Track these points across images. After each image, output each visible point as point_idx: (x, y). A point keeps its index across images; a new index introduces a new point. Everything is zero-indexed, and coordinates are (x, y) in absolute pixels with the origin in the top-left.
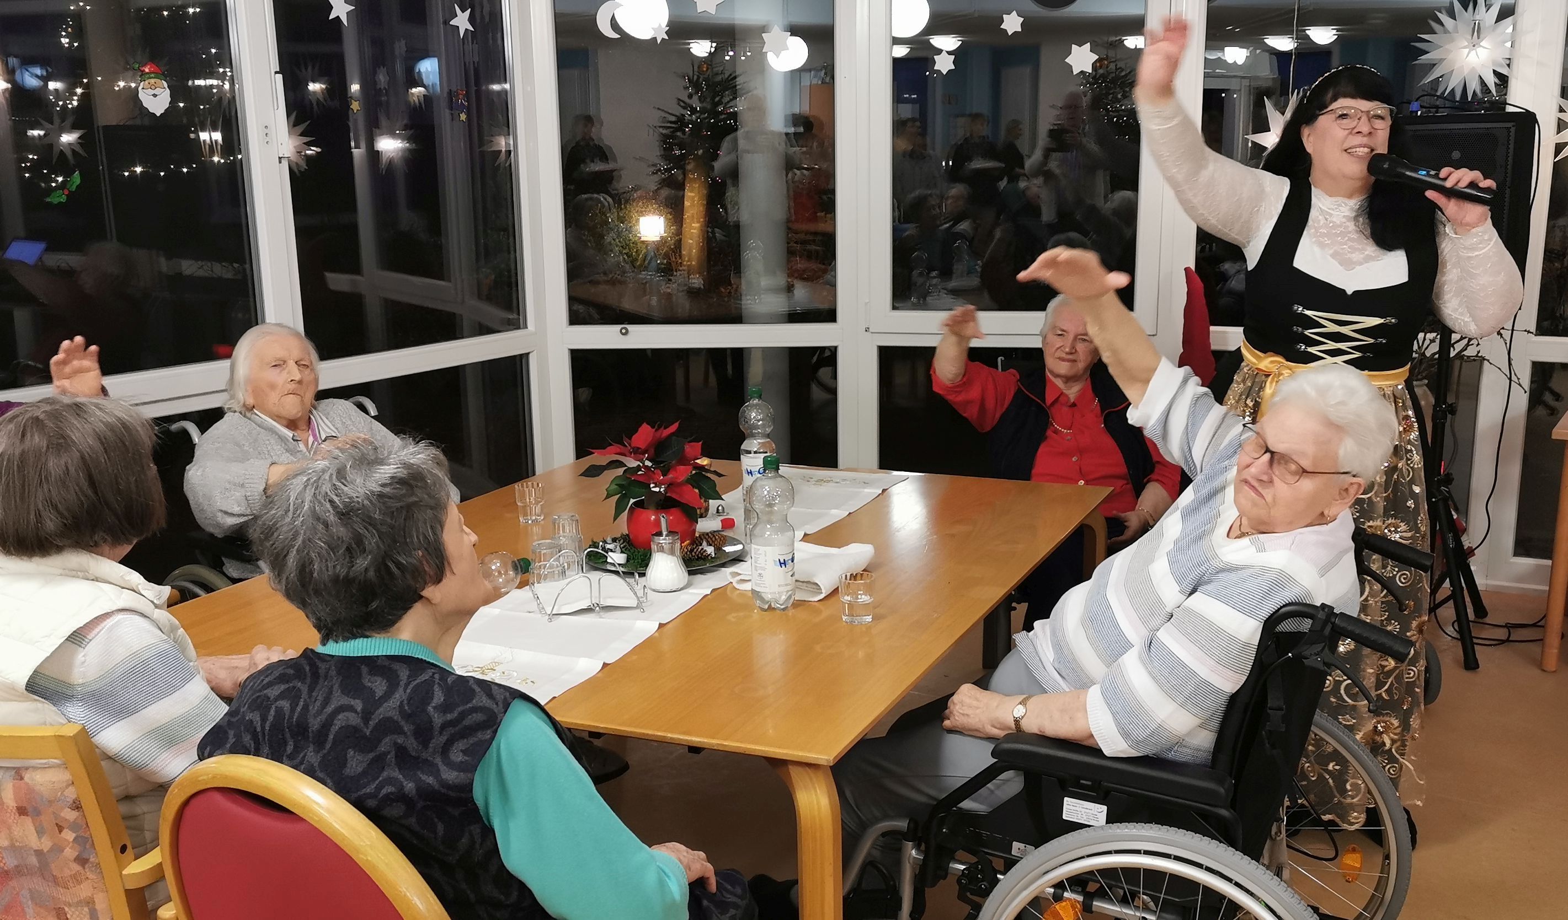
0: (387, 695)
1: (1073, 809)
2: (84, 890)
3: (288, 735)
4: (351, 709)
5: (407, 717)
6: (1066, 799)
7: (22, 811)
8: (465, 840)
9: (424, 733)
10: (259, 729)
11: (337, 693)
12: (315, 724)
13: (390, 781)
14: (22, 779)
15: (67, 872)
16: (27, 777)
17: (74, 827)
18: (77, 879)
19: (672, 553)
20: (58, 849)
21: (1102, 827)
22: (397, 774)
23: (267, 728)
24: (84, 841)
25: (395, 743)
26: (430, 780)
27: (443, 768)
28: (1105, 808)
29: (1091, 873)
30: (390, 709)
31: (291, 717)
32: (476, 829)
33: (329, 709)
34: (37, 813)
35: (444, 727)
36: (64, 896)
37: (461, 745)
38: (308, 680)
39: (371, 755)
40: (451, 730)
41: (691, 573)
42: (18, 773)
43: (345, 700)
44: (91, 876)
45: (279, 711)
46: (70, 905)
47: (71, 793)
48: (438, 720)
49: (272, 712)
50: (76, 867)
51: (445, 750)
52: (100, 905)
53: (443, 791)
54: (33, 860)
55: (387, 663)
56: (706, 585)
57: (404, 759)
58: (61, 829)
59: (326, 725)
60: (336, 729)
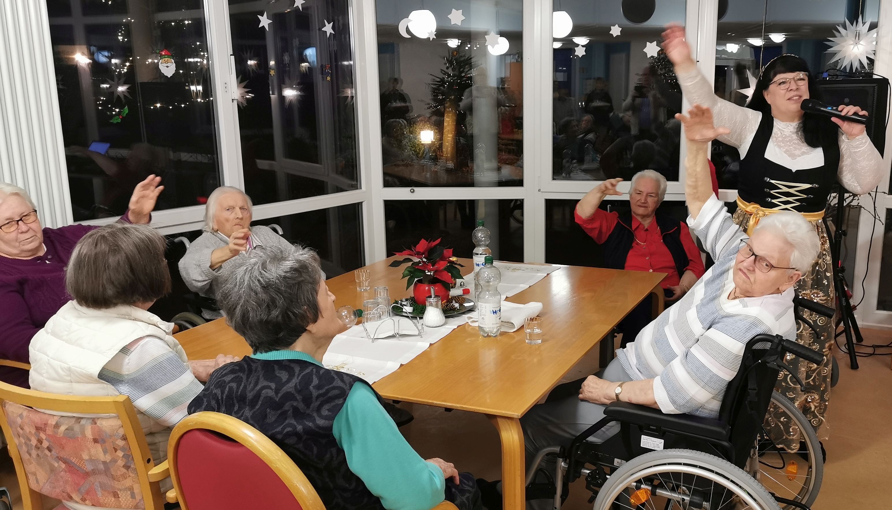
0: (289, 381)
1: (646, 441)
2: (128, 482)
3: (235, 401)
4: (269, 387)
5: (299, 392)
6: (642, 436)
7: (96, 441)
8: (328, 456)
9: (307, 400)
10: (220, 398)
11: (262, 379)
12: (250, 395)
13: (289, 425)
14: (96, 423)
15: (119, 473)
16: (99, 422)
17: (123, 449)
18: (124, 476)
19: (437, 306)
20: (114, 461)
21: (661, 451)
22: (293, 422)
23: (224, 397)
24: (128, 457)
25: (292, 406)
26: (310, 424)
27: (317, 418)
28: (663, 441)
29: (655, 475)
30: (290, 387)
31: (237, 392)
32: (334, 450)
33: (258, 387)
34: (104, 441)
36: (117, 485)
37: (327, 407)
38: (246, 373)
39: (279, 412)
40: (321, 399)
41: (447, 317)
42: (94, 421)
43: (266, 383)
44: (131, 474)
45: (231, 388)
46: (120, 490)
47: (121, 432)
48: (315, 393)
49: (227, 389)
50: (124, 470)
51: (319, 409)
52: (136, 491)
53: (317, 430)
54: (102, 467)
55: (287, 363)
56: (454, 323)
57: (298, 414)
58: (116, 450)
59: (257, 396)
60: (262, 398)
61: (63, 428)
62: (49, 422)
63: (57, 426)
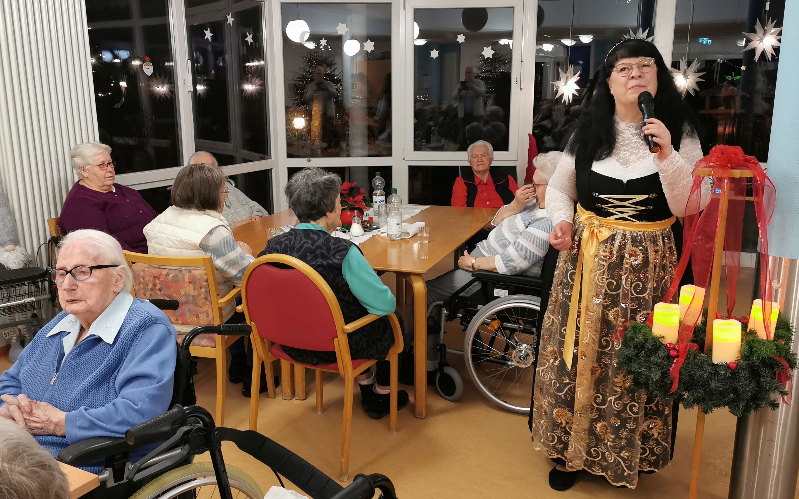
0: (318, 239)
1: (497, 292)
2: (205, 308)
3: (288, 250)
4: (309, 243)
5: (324, 245)
6: (495, 289)
7: (190, 283)
8: (338, 280)
9: (329, 250)
10: (279, 249)
11: (303, 238)
12: (297, 246)
13: (319, 261)
14: (191, 272)
15: (201, 302)
16: (192, 272)
17: (205, 287)
18: (204, 304)
19: (358, 223)
20: (199, 295)
21: (507, 296)
22: (321, 260)
23: (282, 248)
24: (208, 292)
25: (321, 252)
26: (330, 262)
27: (334, 259)
28: (507, 291)
30: (320, 242)
31: (290, 245)
32: (341, 278)
33: (302, 242)
34: (195, 283)
35: (334, 249)
36: (199, 310)
37: (339, 254)
38: (294, 236)
39: (314, 255)
40: (336, 250)
41: (365, 231)
42: (190, 271)
43: (306, 240)
44: (208, 303)
45: (286, 244)
46: (201, 313)
47: (205, 277)
48: (332, 247)
49: (284, 244)
50: (204, 300)
51: (334, 255)
52: (210, 313)
53: (334, 265)
54: (191, 299)
55: (317, 232)
56: (369, 235)
57: (324, 257)
58: (201, 288)
59: (302, 246)
60: (304, 247)
61: (171, 276)
62: (163, 273)
63: (167, 275)
